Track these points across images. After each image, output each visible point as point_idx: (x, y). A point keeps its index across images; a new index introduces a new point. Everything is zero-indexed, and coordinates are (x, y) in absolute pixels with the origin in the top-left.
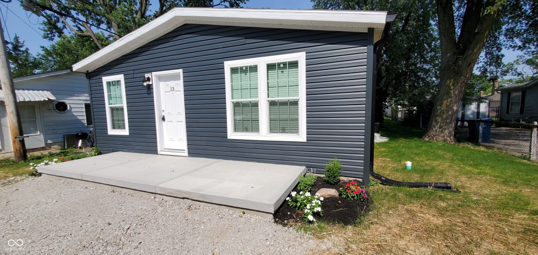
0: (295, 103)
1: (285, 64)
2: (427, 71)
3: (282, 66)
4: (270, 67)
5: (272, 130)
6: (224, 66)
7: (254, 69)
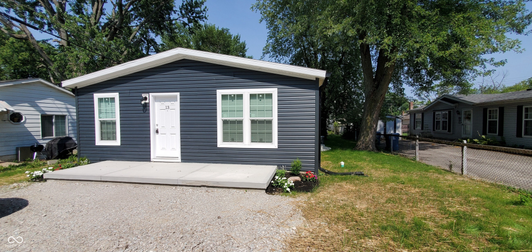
0: (270, 122)
1: (263, 95)
2: (359, 95)
3: (261, 96)
4: (252, 96)
5: (253, 140)
6: (216, 93)
7: (240, 97)
